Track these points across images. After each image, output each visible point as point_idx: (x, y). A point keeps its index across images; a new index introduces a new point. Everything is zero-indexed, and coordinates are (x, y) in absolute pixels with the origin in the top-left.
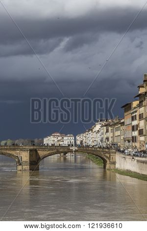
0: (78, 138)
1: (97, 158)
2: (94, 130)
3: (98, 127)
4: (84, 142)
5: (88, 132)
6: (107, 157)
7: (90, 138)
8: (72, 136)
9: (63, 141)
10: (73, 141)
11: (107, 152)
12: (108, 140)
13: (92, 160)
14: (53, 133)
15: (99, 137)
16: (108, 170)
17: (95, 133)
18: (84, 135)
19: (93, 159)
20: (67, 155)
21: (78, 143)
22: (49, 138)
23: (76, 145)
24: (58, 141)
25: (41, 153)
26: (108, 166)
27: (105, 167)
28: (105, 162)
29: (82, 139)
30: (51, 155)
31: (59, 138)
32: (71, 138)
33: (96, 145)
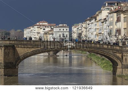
0: (74, 29)
1: (103, 59)
3: (104, 13)
4: (83, 35)
5: (90, 20)
6: (118, 58)
7: (92, 30)
8: (65, 27)
9: (53, 34)
10: (68, 33)
11: (118, 51)
12: (120, 34)
13: (96, 63)
14: (38, 22)
15: (106, 29)
16: (120, 76)
17: (100, 23)
18: (84, 25)
19: (96, 61)
20: (58, 54)
21: (75, 36)
22: (32, 28)
24: (46, 33)
26: (119, 71)
27: (114, 72)
28: (115, 65)
29: (80, 32)
30: (32, 55)
31: (47, 29)
32: (65, 29)
33: (102, 40)
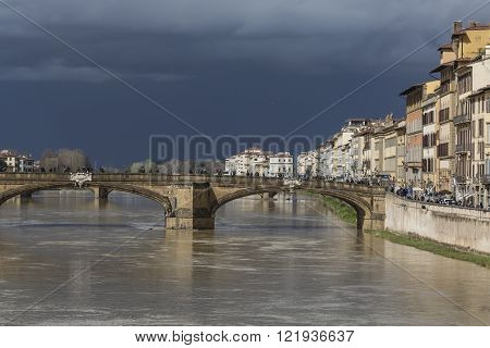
0: (301, 160)
1: (343, 205)
2: (337, 144)
3: (346, 137)
4: (313, 169)
5: (325, 147)
6: (365, 203)
7: (328, 162)
8: (287, 156)
9: (268, 167)
10: (291, 166)
11: (365, 193)
12: (368, 167)
13: (332, 210)
15: (348, 160)
16: (367, 231)
17: (339, 150)
18: (316, 154)
19: (333, 207)
20: (276, 197)
21: (302, 171)
22: (237, 158)
23: (296, 175)
24: (258, 166)
25: (219, 192)
26: (366, 224)
27: (360, 225)
28: (360, 214)
29: (310, 164)
30: (240, 197)
31: (261, 160)
32: (287, 159)
33: (342, 177)
